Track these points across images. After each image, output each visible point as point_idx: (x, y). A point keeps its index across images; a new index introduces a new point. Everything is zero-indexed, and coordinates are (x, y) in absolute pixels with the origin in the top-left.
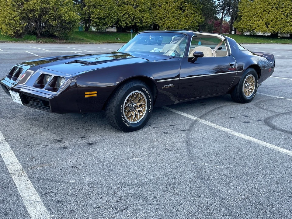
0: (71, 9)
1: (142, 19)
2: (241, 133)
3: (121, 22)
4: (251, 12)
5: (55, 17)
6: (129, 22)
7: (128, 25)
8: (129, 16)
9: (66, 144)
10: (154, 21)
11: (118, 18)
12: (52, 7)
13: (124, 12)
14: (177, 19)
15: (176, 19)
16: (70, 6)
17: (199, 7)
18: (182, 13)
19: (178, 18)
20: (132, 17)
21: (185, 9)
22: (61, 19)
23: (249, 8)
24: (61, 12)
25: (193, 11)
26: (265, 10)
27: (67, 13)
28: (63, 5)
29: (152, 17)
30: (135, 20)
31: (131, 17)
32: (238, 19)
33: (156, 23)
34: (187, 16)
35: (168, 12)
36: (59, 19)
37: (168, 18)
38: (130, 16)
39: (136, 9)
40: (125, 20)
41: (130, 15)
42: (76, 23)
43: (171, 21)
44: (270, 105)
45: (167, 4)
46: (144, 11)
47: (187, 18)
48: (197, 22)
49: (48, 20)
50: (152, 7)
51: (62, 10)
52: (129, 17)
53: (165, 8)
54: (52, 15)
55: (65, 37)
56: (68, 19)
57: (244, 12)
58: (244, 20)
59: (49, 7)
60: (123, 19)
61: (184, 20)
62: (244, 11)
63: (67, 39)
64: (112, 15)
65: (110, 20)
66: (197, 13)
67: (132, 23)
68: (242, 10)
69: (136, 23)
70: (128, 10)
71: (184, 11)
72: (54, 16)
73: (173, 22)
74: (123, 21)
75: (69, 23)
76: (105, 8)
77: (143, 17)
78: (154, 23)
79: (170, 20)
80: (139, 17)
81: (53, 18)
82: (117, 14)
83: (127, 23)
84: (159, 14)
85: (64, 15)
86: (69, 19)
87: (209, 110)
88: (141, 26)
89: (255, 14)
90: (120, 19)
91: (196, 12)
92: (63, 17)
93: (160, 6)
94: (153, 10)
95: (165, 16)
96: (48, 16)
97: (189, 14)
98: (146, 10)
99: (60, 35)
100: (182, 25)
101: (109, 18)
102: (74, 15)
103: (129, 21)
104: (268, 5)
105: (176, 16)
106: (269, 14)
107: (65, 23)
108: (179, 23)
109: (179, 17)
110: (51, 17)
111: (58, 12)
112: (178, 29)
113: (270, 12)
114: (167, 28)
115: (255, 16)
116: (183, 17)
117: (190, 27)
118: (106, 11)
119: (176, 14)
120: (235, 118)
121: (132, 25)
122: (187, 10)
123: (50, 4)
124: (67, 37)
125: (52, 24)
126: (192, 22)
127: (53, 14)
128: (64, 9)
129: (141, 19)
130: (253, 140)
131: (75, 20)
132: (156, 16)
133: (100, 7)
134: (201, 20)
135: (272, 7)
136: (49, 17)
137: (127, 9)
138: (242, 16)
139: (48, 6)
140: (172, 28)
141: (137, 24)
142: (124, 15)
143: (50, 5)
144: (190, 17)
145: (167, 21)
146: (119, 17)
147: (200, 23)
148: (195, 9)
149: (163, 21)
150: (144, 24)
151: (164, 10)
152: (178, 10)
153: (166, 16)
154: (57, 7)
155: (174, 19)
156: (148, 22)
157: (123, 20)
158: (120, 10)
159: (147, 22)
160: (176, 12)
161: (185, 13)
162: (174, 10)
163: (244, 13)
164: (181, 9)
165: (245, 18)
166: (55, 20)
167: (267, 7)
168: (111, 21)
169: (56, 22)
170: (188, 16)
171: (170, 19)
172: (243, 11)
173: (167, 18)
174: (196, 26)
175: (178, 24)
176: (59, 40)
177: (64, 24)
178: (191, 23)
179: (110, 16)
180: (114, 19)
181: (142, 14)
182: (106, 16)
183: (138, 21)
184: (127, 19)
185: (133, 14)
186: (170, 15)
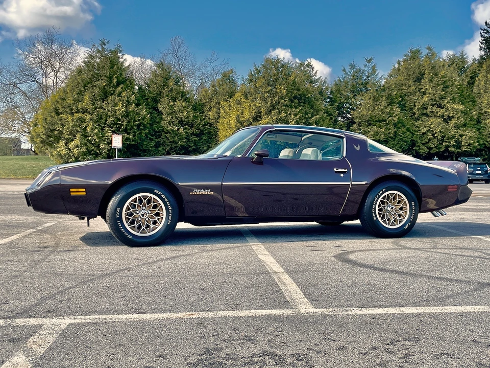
1: (460, 140)
3: (419, 146)
6: (434, 146)
7: (432, 152)
8: (433, 135)
10: (486, 143)
11: (413, 140)
13: (425, 130)
20: (439, 137)
30: (446, 142)
31: (437, 136)
38: (435, 135)
39: (448, 123)
40: (427, 143)
41: (436, 133)
46: (465, 125)
50: (482, 118)
52: (435, 137)
60: (423, 142)
64: (401, 136)
65: (398, 143)
67: (440, 148)
69: (447, 147)
70: (432, 126)
74: (423, 144)
76: (387, 124)
77: (461, 136)
80: (453, 137)
82: (412, 133)
83: (430, 148)
88: (458, 152)
90: (417, 142)
94: (485, 124)
98: (468, 124)
101: (394, 140)
103: (434, 144)
118: (390, 129)
121: (441, 151)
129: (458, 139)
133: (378, 123)
137: (430, 125)
141: (450, 149)
142: (424, 134)
146: (413, 138)
150: (464, 148)
156: (472, 144)
157: (422, 143)
158: (417, 127)
159: (469, 145)
168: (399, 145)
179: (398, 136)
180: (405, 141)
181: (459, 131)
182: (390, 137)
183: (452, 143)
184: (430, 140)
185: (441, 132)
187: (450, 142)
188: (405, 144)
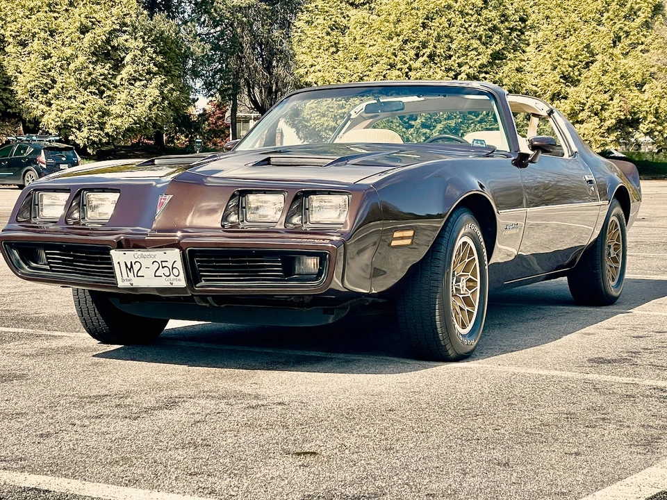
14: (97, 95)
15: (91, 92)
18: (111, 72)
19: (100, 91)
21: (124, 58)
25: (155, 65)
26: (392, 66)
33: (11, 107)
34: (132, 85)
35: (60, 67)
43: (75, 103)
45: (52, 35)
47: (134, 92)
61: (122, 96)
66: (168, 73)
71: (118, 66)
73: (84, 103)
79: (70, 98)
91: (164, 68)
93: (23, 44)
95: (46, 84)
97: (141, 75)
104: (401, 46)
105: (92, 83)
106: (407, 76)
108: (108, 108)
109: (102, 88)
112: (102, 129)
113: (410, 70)
116: (117, 87)
119: (90, 74)
122: (134, 61)
135: (417, 55)
140: (79, 129)
144: (145, 86)
145: (57, 102)
148: (161, 56)
149: (41, 103)
151: (45, 58)
152: (97, 61)
153: (54, 81)
155: (84, 95)
160: (91, 66)
161: (124, 73)
164: (107, 56)
167: (400, 54)
170: (137, 85)
171: (70, 94)
173: (55, 91)
186: (68, 80)
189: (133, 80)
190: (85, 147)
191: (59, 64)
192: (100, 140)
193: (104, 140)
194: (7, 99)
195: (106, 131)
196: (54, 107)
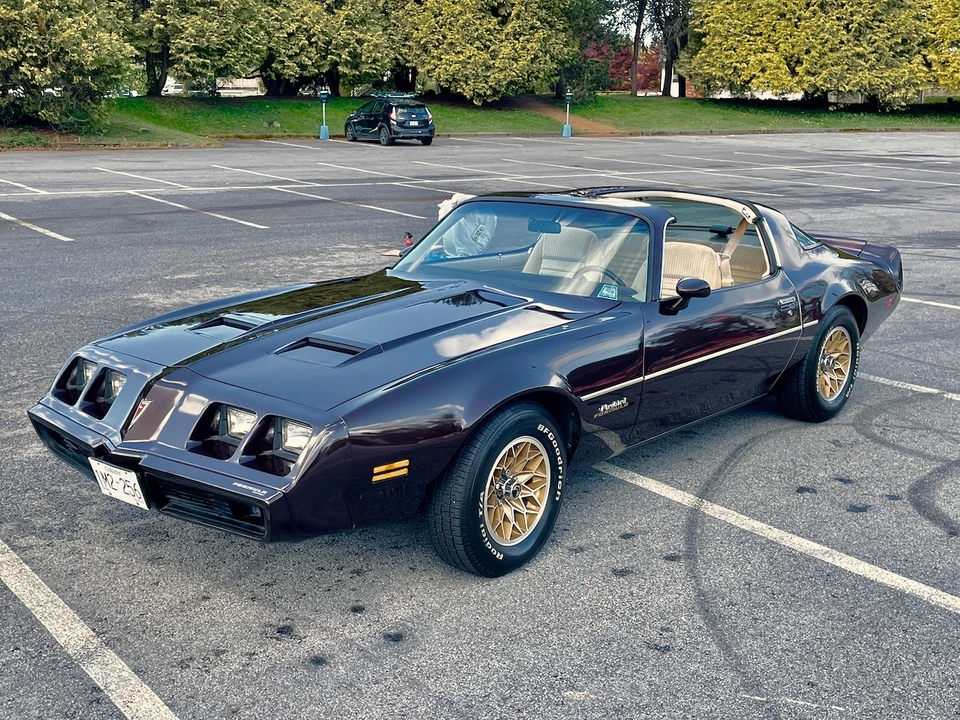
0: (99, 21)
1: (359, 50)
2: (857, 556)
3: (283, 62)
4: (736, 21)
5: (44, 53)
6: (310, 63)
7: (305, 73)
8: (308, 39)
9: (315, 642)
10: (399, 57)
11: (270, 49)
12: (32, 16)
13: (293, 27)
14: (482, 50)
15: (477, 48)
16: (95, 12)
17: (559, 7)
18: (497, 27)
19: (485, 46)
20: (320, 43)
21: (510, 14)
22: (67, 59)
23: (729, 7)
24: (65, 35)
25: (538, 19)
26: (783, 15)
27: (86, 38)
28: (69, 9)
29: (393, 41)
30: (332, 54)
31: (316, 42)
32: (691, 44)
33: (408, 62)
34: (518, 39)
35: (450, 23)
36: (56, 59)
37: (452, 44)
38: (313, 40)
39: (333, 13)
40: (297, 54)
41: (314, 35)
42: (119, 73)
43: (462, 58)
44: (904, 428)
46: (363, 21)
47: (518, 46)
48: (552, 57)
49: (18, 64)
50: (390, 6)
51: (69, 29)
52: (311, 44)
53: (440, 9)
54: (31, 47)
55: (81, 124)
56: (91, 58)
57: (713, 21)
58: (713, 50)
59: (18, 18)
60: (290, 53)
61: (506, 50)
62: (711, 18)
63: (89, 133)
64: (249, 39)
65: (243, 56)
66: (552, 27)
67: (320, 66)
68: (704, 14)
69: (335, 64)
70: (306, 19)
71: (504, 21)
72: (38, 50)
73: (470, 58)
74: (290, 57)
75: (95, 74)
76: (221, 12)
77: (360, 42)
78: (402, 61)
79: (459, 52)
80: (346, 45)
81: (34, 59)
82: (268, 33)
83: (303, 67)
84: (417, 29)
85: (78, 45)
86: (96, 61)
87: (720, 459)
88: (354, 76)
89: (751, 29)
90: (279, 52)
91: (548, 23)
92: (73, 51)
93: (420, 2)
94: (396, 18)
95: (438, 40)
96: (16, 51)
97: (524, 30)
98: (370, 18)
99: (61, 120)
100: (501, 70)
101: (237, 49)
102: (112, 44)
103: (309, 59)
105: (478, 39)
106: (796, 26)
107: (80, 73)
108: (492, 62)
109: (488, 43)
110: (28, 55)
111: (52, 34)
112: (486, 82)
113: (799, 20)
114: (447, 80)
115: (750, 35)
116: (502, 41)
117: (529, 76)
118: (227, 24)
119: (477, 30)
120: (814, 491)
121: (322, 73)
122: (518, 16)
123: (22, 8)
124: (88, 123)
125: (33, 78)
126: (536, 57)
127: (33, 41)
128: (74, 22)
129: (355, 49)
130: (905, 585)
131: (117, 62)
132: (406, 39)
133: (201, 9)
134: (566, 50)
135: (807, 5)
136: (21, 53)
137: (302, 17)
138: (704, 35)
139: (13, 14)
140: (466, 82)
141: (340, 68)
142: (290, 35)
143: (24, 11)
144: (528, 41)
145: (447, 57)
146: (272, 44)
147: (561, 63)
148: (544, 11)
149: (433, 57)
150: (365, 69)
151: (436, 16)
152: (484, 17)
153: (444, 37)
154: (48, 16)
155: (470, 50)
156: (378, 61)
157: (287, 56)
158: (277, 19)
159: (375, 61)
160: (478, 22)
161: (509, 28)
162: (469, 16)
163: (712, 25)
164: (495, 12)
165: (717, 40)
166: (44, 63)
167: (790, 3)
168: (247, 59)
169: (48, 71)
170: (521, 39)
171: (459, 49)
172: (707, 16)
173: (445, 46)
174: (550, 71)
175: (488, 68)
176: (57, 138)
177: (76, 79)
178: (532, 61)
179: (243, 40)
180: (257, 52)
181: (355, 32)
182: (227, 42)
183: (343, 56)
184: (302, 49)
185: (323, 32)
186: (457, 36)
187: (340, 57)
188: (258, 56)
189: (516, 35)
190: (472, 99)
191: (448, 21)
192: (485, 93)
193: (488, 93)
194: (406, 54)
195: (490, 84)
196: (444, 61)
